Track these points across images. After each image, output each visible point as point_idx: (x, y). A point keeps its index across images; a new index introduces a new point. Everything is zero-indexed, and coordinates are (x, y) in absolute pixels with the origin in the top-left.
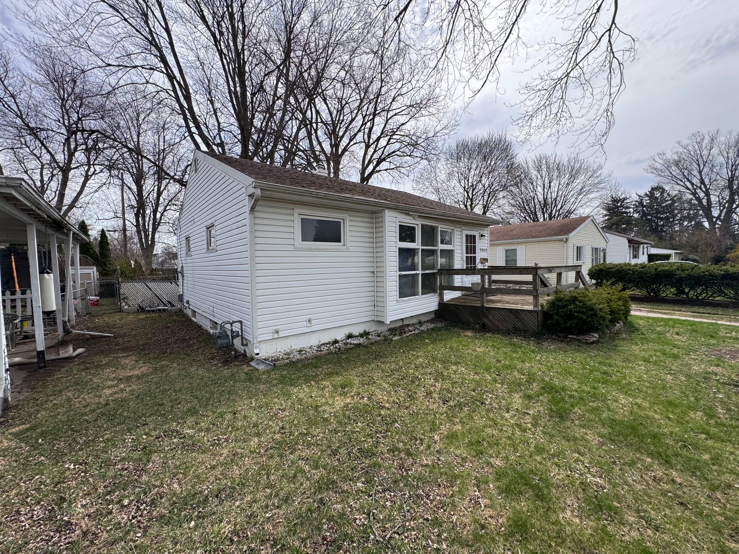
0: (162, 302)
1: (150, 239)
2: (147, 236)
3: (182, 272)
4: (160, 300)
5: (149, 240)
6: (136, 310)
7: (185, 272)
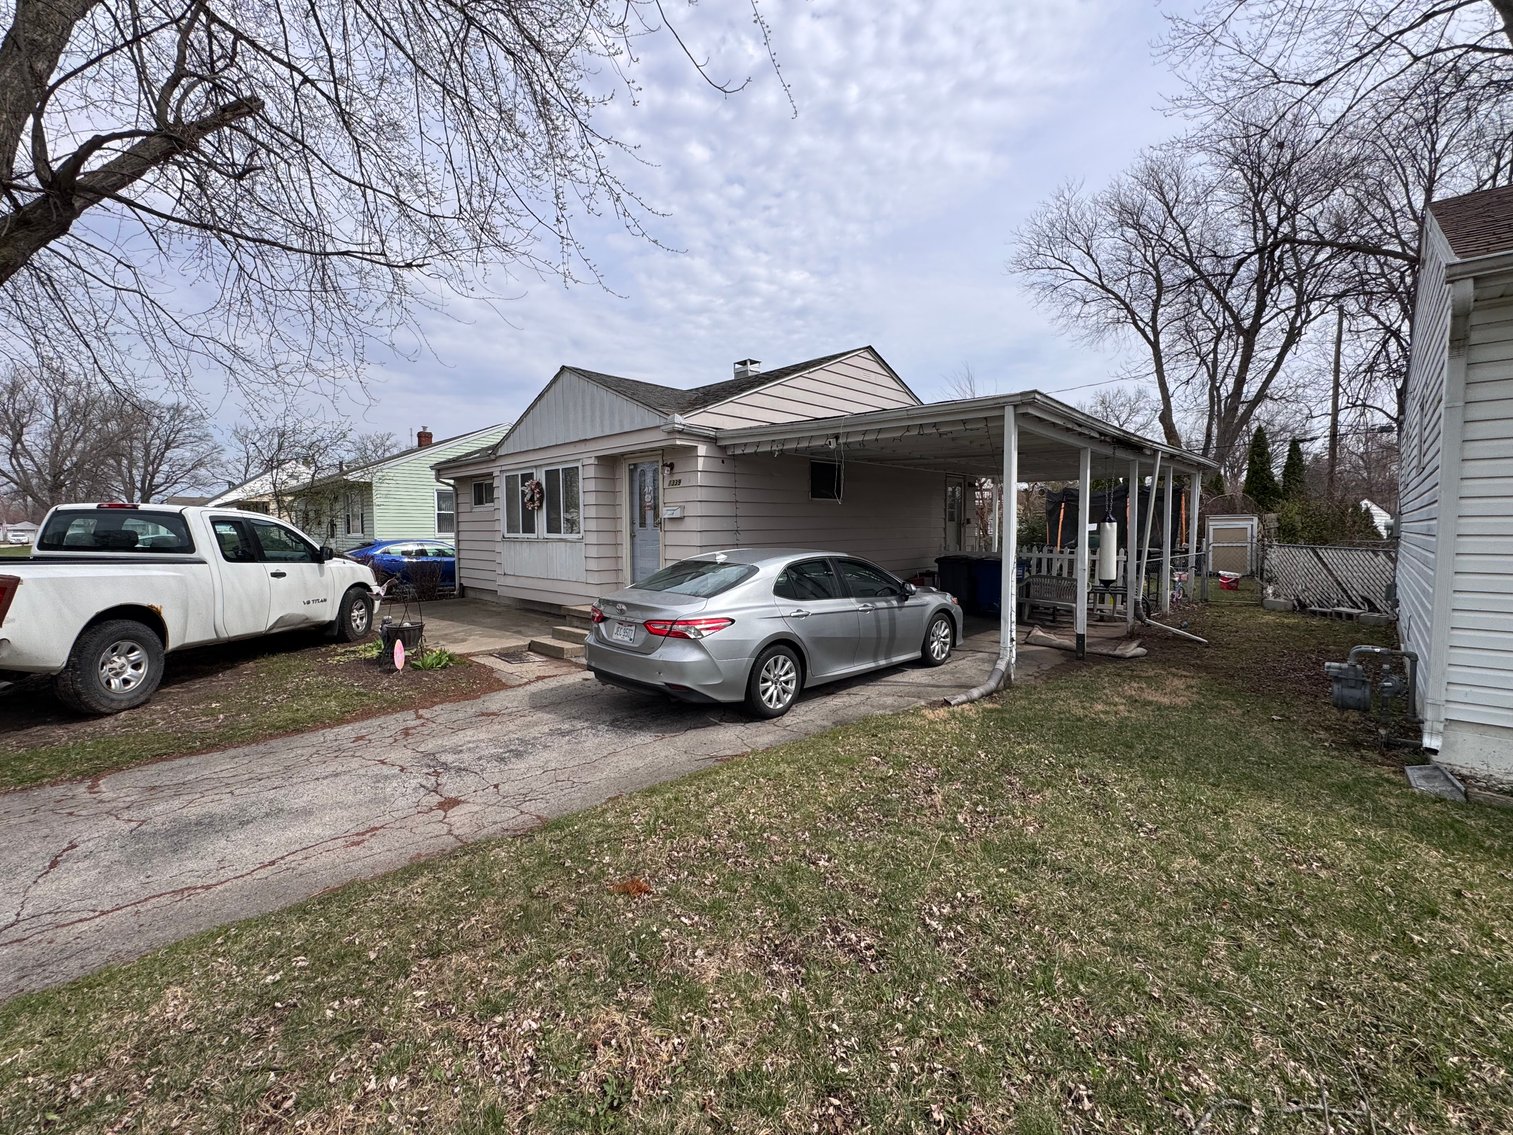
0: (1349, 597)
4: (1345, 591)
6: (1290, 607)
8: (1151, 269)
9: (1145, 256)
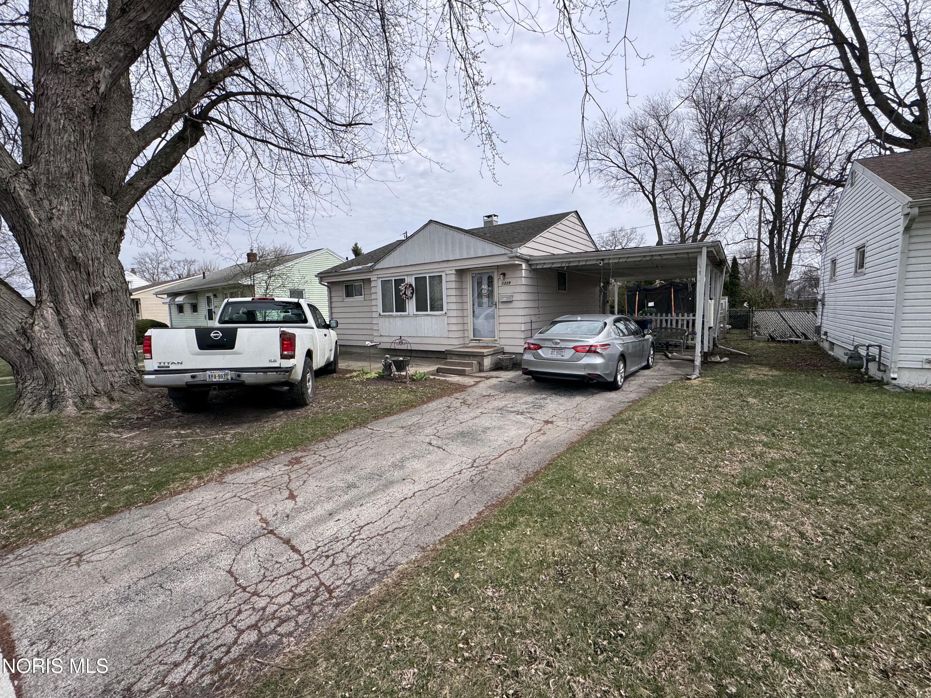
0: (795, 333)
1: (785, 262)
2: (781, 259)
3: (823, 301)
4: (793, 330)
5: (783, 264)
6: (767, 339)
7: (826, 299)
8: (651, 161)
9: (648, 154)
